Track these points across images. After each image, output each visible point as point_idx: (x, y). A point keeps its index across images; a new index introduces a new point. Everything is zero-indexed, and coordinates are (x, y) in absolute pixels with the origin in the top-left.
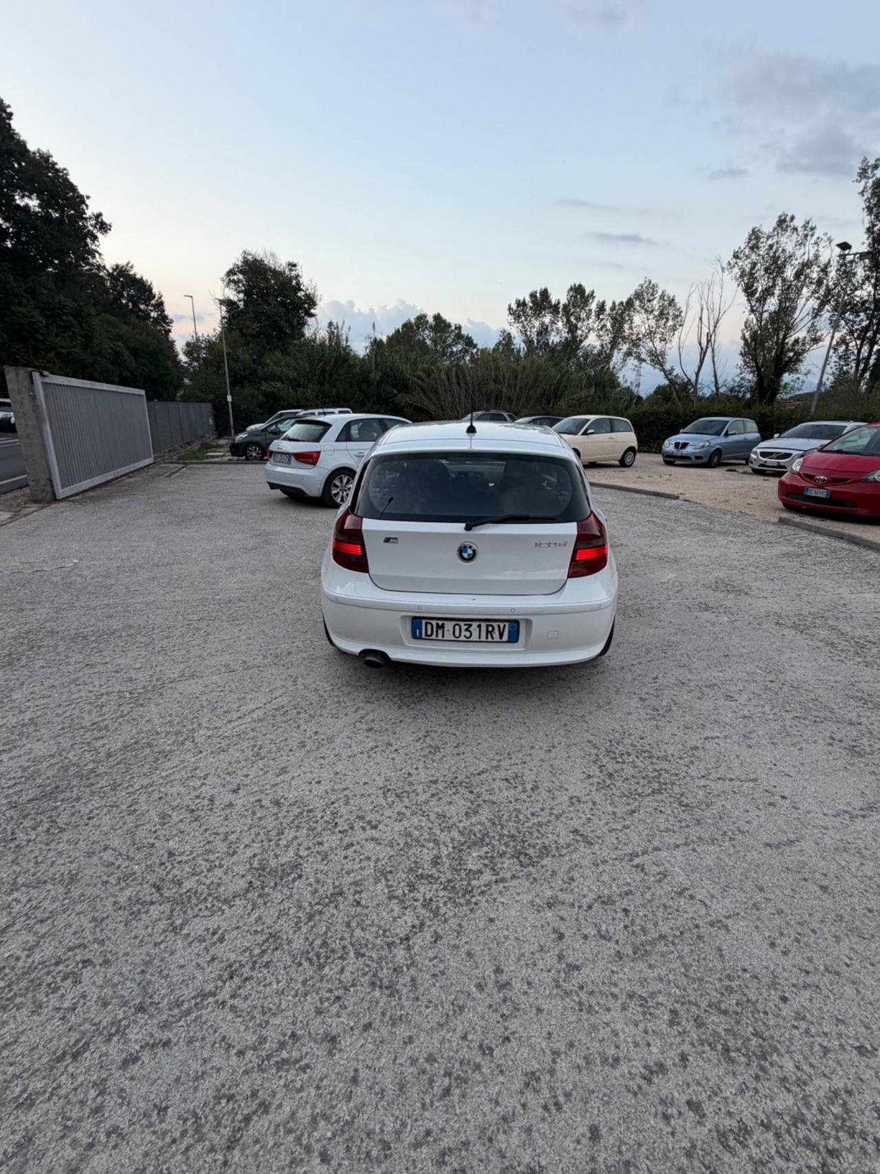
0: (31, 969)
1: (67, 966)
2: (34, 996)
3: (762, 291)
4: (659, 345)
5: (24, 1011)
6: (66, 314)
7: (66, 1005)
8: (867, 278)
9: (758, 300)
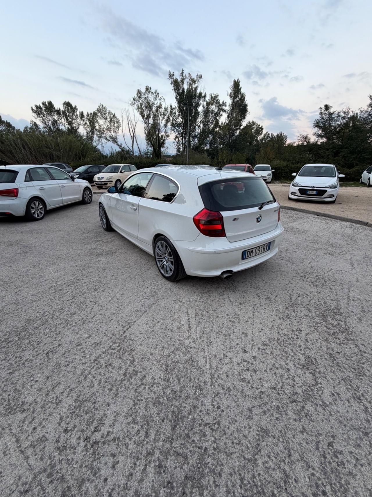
0: (324, 471)
1: (329, 453)
2: (343, 474)
3: (147, 115)
4: (114, 134)
5: (352, 481)
7: (354, 461)
8: (179, 115)
9: (146, 119)
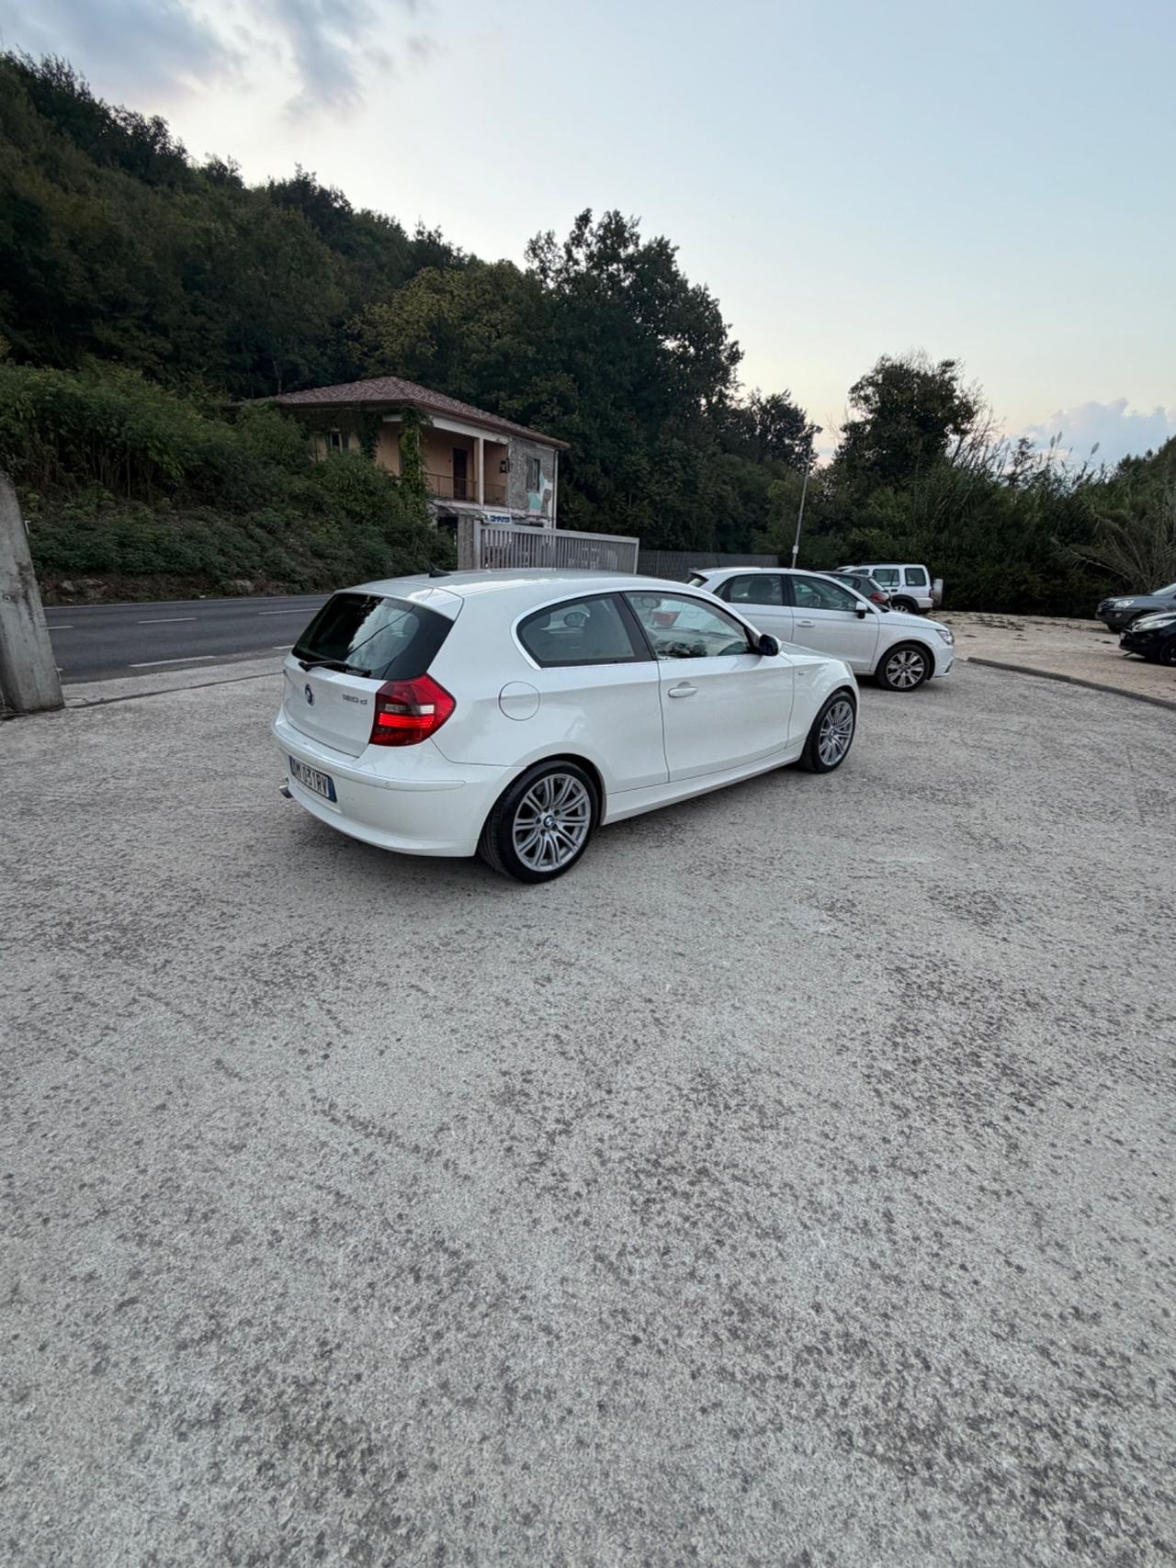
6: (673, 459)
